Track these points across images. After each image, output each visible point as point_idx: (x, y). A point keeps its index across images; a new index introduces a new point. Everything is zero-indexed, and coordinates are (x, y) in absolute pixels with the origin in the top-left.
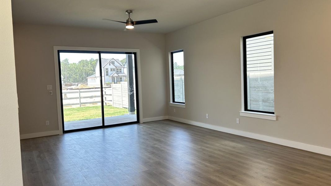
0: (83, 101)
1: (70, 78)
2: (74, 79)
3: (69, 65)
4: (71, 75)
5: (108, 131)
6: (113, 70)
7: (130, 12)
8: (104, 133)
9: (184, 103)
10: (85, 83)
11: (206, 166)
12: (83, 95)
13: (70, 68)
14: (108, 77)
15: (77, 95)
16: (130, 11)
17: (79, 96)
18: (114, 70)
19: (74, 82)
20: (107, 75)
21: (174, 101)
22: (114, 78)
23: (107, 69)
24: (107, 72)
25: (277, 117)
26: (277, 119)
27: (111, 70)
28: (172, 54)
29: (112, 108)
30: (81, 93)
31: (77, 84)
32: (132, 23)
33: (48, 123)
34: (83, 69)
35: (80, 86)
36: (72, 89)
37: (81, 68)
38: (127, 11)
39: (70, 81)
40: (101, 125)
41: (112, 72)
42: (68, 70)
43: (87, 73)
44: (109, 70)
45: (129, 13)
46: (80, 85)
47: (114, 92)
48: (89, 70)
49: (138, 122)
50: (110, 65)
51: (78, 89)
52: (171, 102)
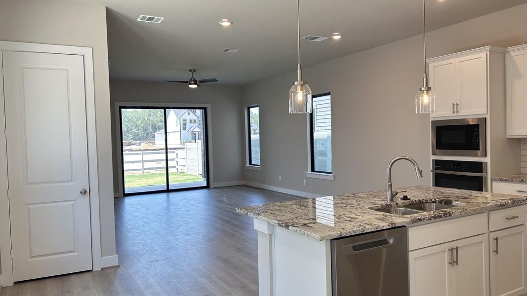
0: (147, 165)
1: (129, 133)
2: (135, 135)
3: (128, 113)
4: (131, 129)
5: (172, 195)
6: (193, 122)
8: (168, 196)
9: (259, 165)
10: (151, 141)
12: (146, 157)
13: (128, 118)
14: (185, 132)
15: (139, 158)
16: (193, 70)
17: (141, 159)
18: (195, 122)
19: (135, 140)
20: (185, 129)
21: (250, 163)
22: (195, 134)
23: (184, 120)
24: (185, 125)
25: (334, 177)
26: (334, 179)
27: (191, 122)
28: (249, 108)
29: (184, 175)
30: (144, 155)
31: (138, 142)
32: (196, 83)
34: (148, 119)
35: (144, 146)
36: (131, 150)
37: (146, 118)
38: (190, 71)
39: (129, 139)
40: (166, 189)
41: (192, 125)
42: (126, 122)
43: (155, 126)
44: (188, 122)
45: (193, 72)
46: (144, 144)
47: (188, 154)
48: (158, 121)
49: (208, 187)
50: (189, 114)
51: (140, 150)
52: (248, 164)
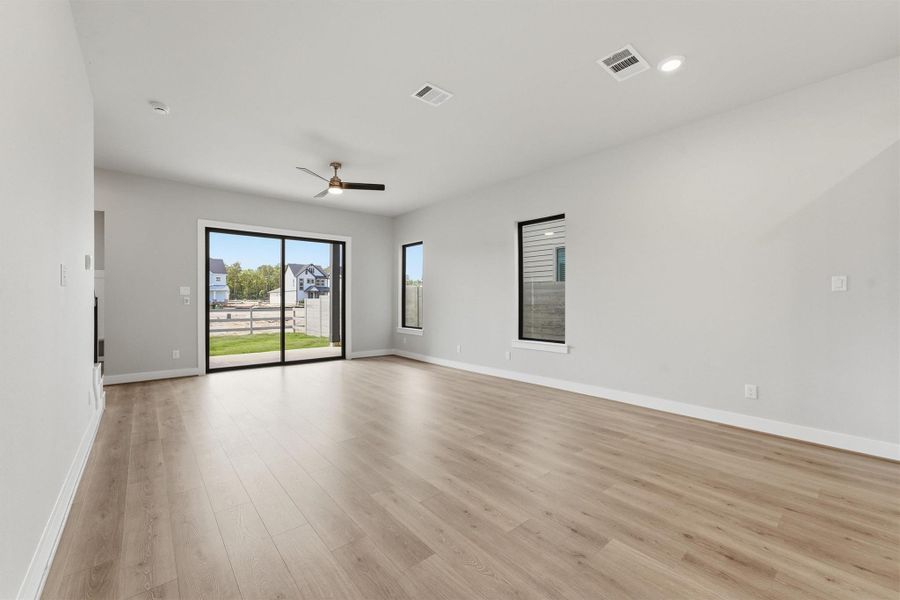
0: (256, 324)
5: (288, 369)
7: (337, 166)
8: (283, 373)
9: (421, 328)
10: (265, 300)
11: (461, 429)
15: (247, 315)
16: (337, 164)
17: (249, 317)
18: (313, 282)
20: (302, 289)
21: (404, 326)
22: (312, 294)
23: (301, 279)
24: (302, 284)
25: (569, 347)
26: (569, 351)
27: (308, 281)
28: (405, 247)
29: (303, 337)
30: (254, 313)
32: (341, 185)
33: (177, 354)
38: (332, 164)
40: (279, 361)
45: (336, 168)
47: (308, 312)
49: (343, 357)
50: (306, 273)
52: (400, 327)
